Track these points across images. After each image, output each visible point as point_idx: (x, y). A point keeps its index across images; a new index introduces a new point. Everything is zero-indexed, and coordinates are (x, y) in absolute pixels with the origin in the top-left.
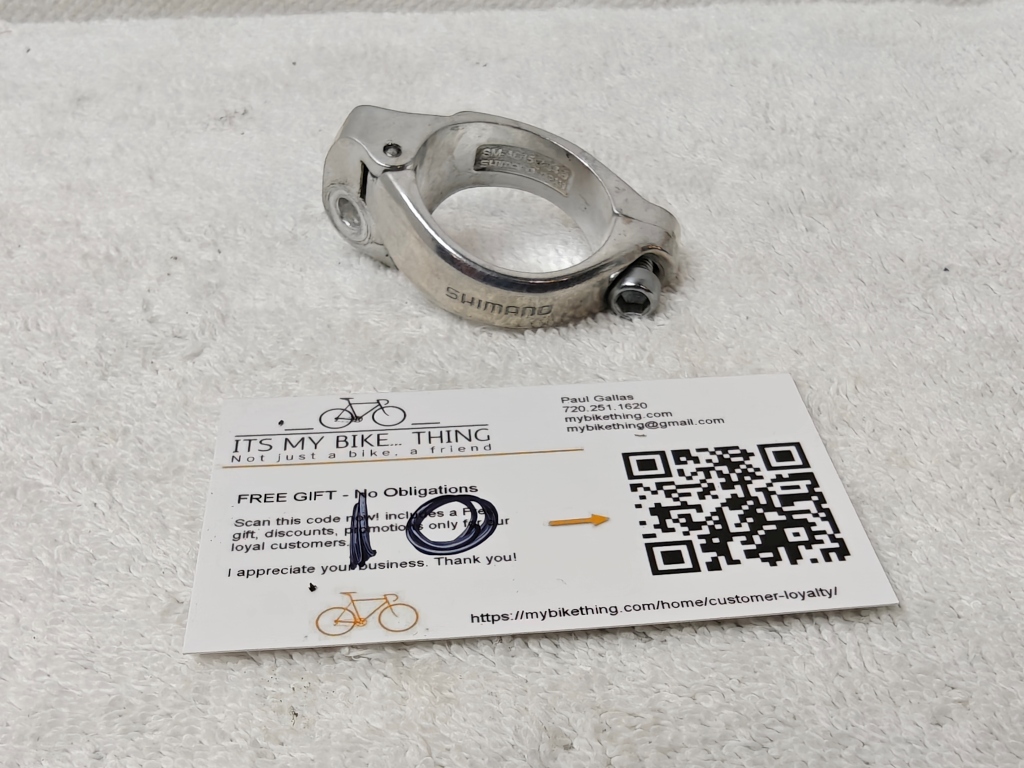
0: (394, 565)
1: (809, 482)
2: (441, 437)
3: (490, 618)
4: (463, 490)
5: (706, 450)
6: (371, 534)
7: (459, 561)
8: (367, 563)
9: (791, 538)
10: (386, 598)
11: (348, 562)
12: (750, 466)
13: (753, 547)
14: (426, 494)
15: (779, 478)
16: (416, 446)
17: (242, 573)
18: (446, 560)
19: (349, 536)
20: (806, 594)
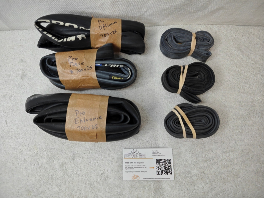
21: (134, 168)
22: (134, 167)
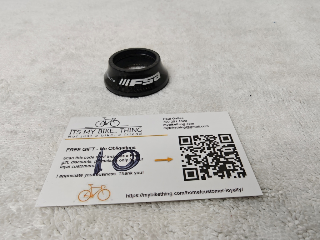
0: (107, 174)
1: (233, 148)
2: (128, 130)
3: (132, 196)
4: (131, 148)
5: (203, 136)
6: (102, 163)
7: (126, 174)
8: (99, 173)
9: (228, 168)
10: (101, 187)
11: (93, 173)
12: (216, 142)
13: (216, 171)
14: (120, 149)
15: (224, 146)
16: (120, 133)
17: (61, 176)
18: (122, 173)
19: (95, 163)
20: (233, 190)
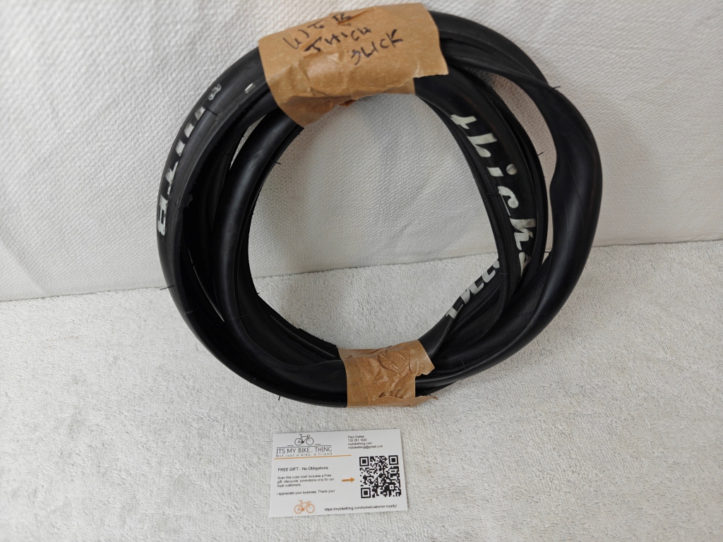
21: (302, 483)
22: (302, 479)
